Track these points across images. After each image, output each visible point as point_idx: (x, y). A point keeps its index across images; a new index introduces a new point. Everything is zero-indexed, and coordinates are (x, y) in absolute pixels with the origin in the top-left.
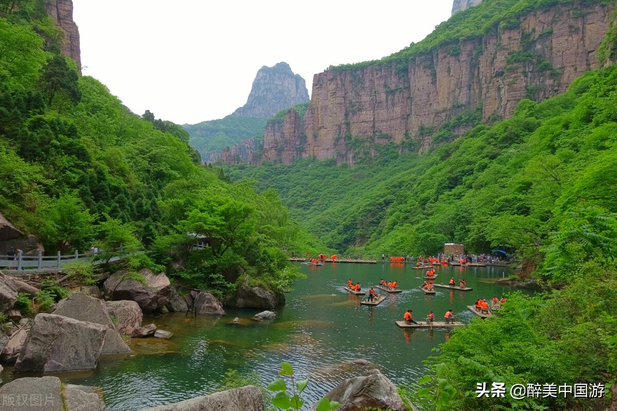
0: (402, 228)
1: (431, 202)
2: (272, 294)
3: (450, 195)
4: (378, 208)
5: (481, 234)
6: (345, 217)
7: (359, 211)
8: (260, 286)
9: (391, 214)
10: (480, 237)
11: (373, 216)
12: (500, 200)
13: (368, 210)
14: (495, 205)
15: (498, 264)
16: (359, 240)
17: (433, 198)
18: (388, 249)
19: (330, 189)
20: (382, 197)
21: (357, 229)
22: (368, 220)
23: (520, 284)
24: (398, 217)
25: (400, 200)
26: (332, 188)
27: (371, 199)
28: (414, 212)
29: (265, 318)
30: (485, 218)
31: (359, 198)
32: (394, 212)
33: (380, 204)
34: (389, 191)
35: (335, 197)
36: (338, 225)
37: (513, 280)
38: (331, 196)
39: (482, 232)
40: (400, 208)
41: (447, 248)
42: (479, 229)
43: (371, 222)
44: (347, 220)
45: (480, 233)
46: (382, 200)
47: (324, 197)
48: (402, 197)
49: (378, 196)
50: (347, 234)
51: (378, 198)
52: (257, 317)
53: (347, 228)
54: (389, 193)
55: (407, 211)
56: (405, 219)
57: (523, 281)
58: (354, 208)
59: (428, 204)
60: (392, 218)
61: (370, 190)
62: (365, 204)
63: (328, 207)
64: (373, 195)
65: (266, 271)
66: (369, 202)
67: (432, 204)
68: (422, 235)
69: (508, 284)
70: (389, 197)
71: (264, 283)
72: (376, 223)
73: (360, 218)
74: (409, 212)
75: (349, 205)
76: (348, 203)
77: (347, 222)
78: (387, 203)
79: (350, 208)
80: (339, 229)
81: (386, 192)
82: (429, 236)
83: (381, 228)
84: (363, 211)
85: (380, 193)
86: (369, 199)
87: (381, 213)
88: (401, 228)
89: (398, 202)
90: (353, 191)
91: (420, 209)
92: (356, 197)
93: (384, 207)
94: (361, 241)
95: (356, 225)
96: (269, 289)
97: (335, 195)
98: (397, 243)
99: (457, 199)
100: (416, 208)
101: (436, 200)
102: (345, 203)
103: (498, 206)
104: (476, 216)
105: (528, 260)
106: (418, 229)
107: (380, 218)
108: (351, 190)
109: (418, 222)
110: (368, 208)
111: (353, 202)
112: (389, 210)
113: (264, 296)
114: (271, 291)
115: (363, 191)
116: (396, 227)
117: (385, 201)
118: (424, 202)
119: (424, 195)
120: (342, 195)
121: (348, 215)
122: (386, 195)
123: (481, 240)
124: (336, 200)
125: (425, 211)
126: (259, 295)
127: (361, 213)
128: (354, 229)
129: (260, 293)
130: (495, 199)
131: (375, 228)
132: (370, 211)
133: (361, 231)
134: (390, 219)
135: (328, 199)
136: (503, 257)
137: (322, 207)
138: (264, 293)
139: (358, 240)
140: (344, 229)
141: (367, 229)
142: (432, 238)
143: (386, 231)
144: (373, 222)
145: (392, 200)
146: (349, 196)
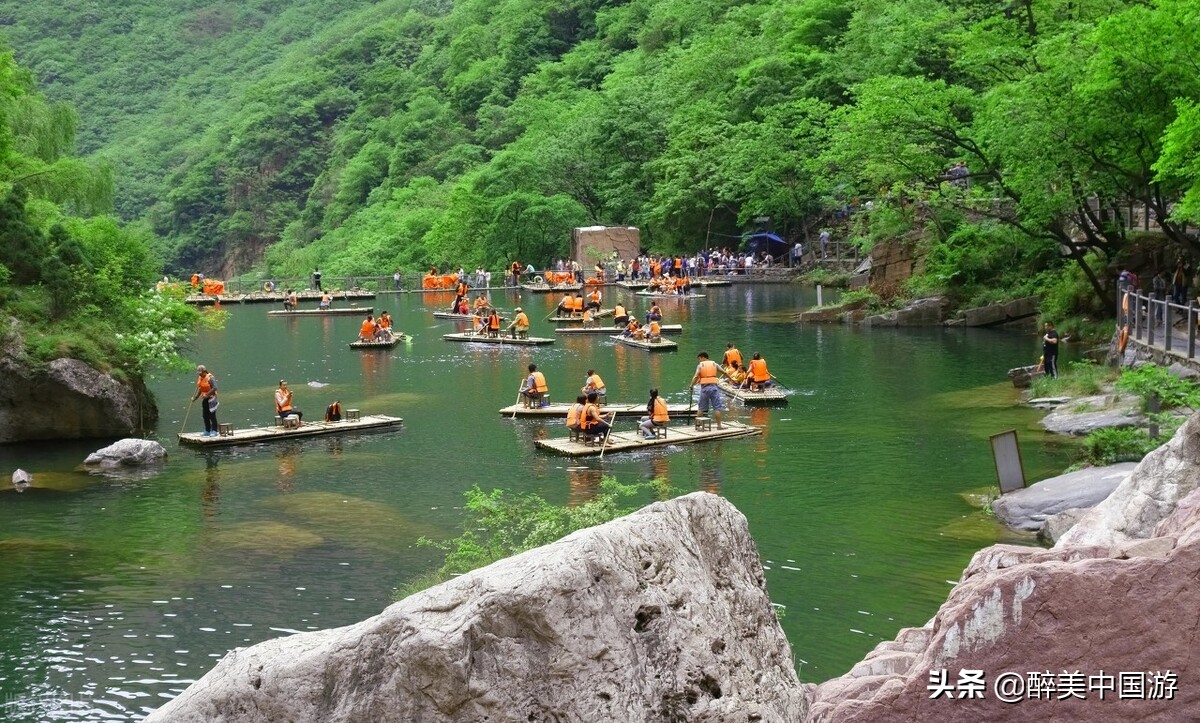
0: (406, 192)
1: (495, 101)
2: (122, 382)
3: (559, 75)
4: (296, 135)
5: (702, 185)
6: (176, 171)
7: (230, 147)
8: (76, 353)
9: (351, 151)
10: (700, 195)
11: (281, 161)
12: (752, 72)
13: (263, 143)
14: (739, 87)
15: (765, 278)
16: (237, 251)
17: (501, 85)
18: (368, 264)
19: (104, 74)
20: (309, 95)
21: (225, 212)
22: (265, 180)
23: (882, 316)
24: (381, 161)
25: (379, 100)
26: (115, 70)
27: (270, 103)
28: (440, 137)
29: (129, 463)
30: (710, 130)
31: (217, 102)
32: (361, 144)
33: (304, 120)
34: (330, 72)
35: (128, 104)
36: (154, 201)
37: (855, 306)
38: (113, 97)
39: (705, 178)
40: (382, 129)
41: (589, 240)
42: (693, 170)
43: (275, 186)
44: (187, 182)
45: (697, 181)
46: (308, 104)
47: (85, 104)
48: (387, 89)
49: (294, 91)
50: (189, 231)
51: (293, 99)
52: (96, 463)
53: (188, 211)
54: (332, 81)
55: (412, 136)
56: (409, 161)
57: (890, 307)
58: (207, 140)
59: (486, 109)
60: (358, 163)
61: (254, 75)
62: (247, 122)
63: (104, 140)
64: (274, 89)
65: (85, 301)
66: (260, 116)
67: (499, 108)
68: (501, 203)
69: (841, 321)
70: (333, 94)
71: (87, 344)
72: (293, 187)
73: (234, 170)
74: (423, 137)
75: (181, 130)
76: (180, 124)
77: (187, 189)
78: (329, 116)
79: (189, 141)
80: (157, 215)
81: (321, 75)
82: (522, 205)
83: (318, 203)
84: (242, 146)
85: (297, 80)
86: (260, 104)
87: (307, 152)
88: (400, 193)
89: (373, 106)
90: (193, 79)
91: (459, 127)
92: (208, 102)
93: (317, 129)
94: (242, 254)
95: (222, 199)
96: (108, 365)
97: (127, 93)
98: (397, 242)
99: (580, 85)
100: (444, 124)
101: (512, 92)
102: (168, 122)
103: (749, 92)
104: (678, 130)
105: (893, 242)
106: (481, 185)
107: (307, 168)
108: (187, 75)
109: (459, 168)
110: (260, 135)
111: (198, 119)
112: (341, 136)
113: (95, 389)
114: (119, 371)
115: (228, 77)
116: (376, 192)
117: (318, 108)
118: (470, 102)
119: (468, 78)
120: (154, 94)
121: (186, 164)
122: (321, 89)
123: (700, 204)
124: (131, 112)
125: (479, 133)
126: (76, 387)
127: (235, 154)
128: (214, 211)
129: (83, 382)
130: (735, 72)
131: (292, 204)
132: (268, 145)
133: (240, 218)
134: (350, 168)
135: (101, 110)
136: (780, 253)
137: (81, 141)
138: (95, 379)
139: (231, 255)
140: (177, 216)
141: (261, 211)
142: (536, 209)
143: (339, 210)
144: (281, 185)
145: (343, 104)
146: (182, 97)
